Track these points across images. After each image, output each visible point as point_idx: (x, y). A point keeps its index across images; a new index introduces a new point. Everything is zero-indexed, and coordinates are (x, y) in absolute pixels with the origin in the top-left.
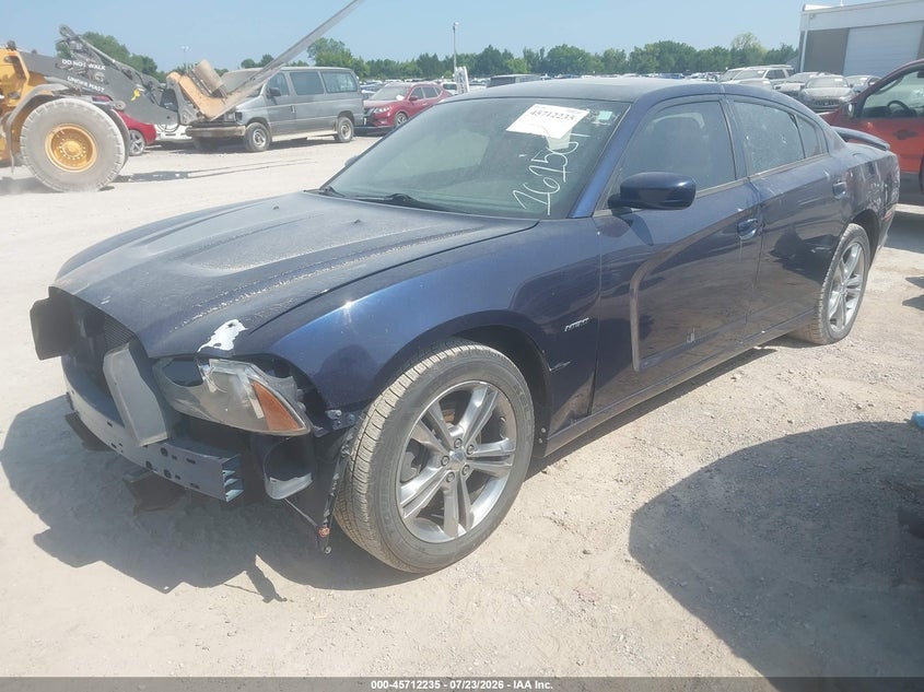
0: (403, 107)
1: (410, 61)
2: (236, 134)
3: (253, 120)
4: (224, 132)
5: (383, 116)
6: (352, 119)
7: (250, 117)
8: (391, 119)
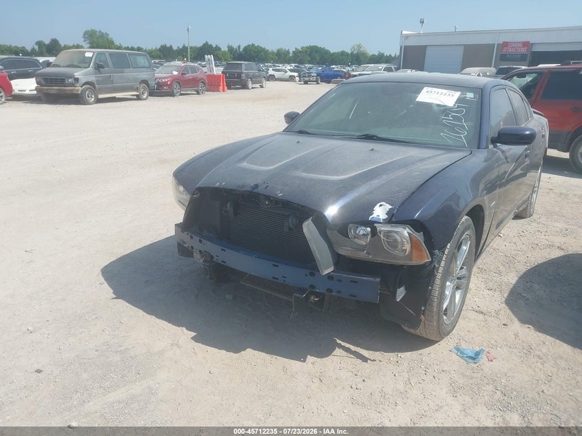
0: (178, 79)
1: (154, 48)
2: (74, 92)
3: (87, 83)
4: (66, 90)
5: (165, 84)
6: (148, 85)
7: (84, 82)
8: (170, 86)
